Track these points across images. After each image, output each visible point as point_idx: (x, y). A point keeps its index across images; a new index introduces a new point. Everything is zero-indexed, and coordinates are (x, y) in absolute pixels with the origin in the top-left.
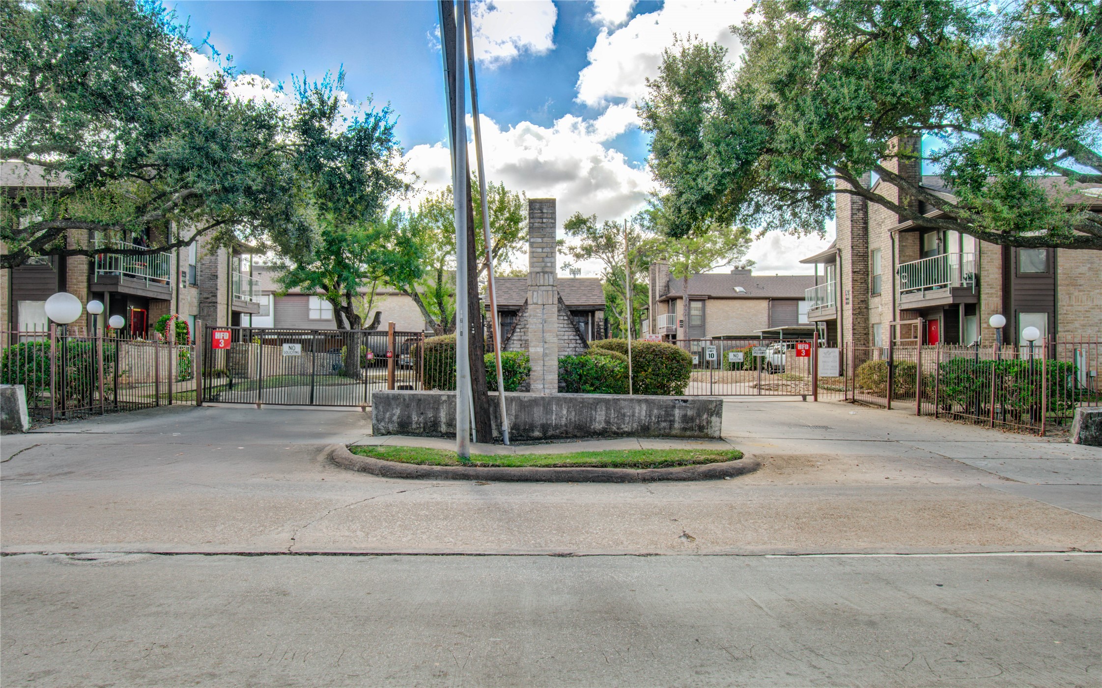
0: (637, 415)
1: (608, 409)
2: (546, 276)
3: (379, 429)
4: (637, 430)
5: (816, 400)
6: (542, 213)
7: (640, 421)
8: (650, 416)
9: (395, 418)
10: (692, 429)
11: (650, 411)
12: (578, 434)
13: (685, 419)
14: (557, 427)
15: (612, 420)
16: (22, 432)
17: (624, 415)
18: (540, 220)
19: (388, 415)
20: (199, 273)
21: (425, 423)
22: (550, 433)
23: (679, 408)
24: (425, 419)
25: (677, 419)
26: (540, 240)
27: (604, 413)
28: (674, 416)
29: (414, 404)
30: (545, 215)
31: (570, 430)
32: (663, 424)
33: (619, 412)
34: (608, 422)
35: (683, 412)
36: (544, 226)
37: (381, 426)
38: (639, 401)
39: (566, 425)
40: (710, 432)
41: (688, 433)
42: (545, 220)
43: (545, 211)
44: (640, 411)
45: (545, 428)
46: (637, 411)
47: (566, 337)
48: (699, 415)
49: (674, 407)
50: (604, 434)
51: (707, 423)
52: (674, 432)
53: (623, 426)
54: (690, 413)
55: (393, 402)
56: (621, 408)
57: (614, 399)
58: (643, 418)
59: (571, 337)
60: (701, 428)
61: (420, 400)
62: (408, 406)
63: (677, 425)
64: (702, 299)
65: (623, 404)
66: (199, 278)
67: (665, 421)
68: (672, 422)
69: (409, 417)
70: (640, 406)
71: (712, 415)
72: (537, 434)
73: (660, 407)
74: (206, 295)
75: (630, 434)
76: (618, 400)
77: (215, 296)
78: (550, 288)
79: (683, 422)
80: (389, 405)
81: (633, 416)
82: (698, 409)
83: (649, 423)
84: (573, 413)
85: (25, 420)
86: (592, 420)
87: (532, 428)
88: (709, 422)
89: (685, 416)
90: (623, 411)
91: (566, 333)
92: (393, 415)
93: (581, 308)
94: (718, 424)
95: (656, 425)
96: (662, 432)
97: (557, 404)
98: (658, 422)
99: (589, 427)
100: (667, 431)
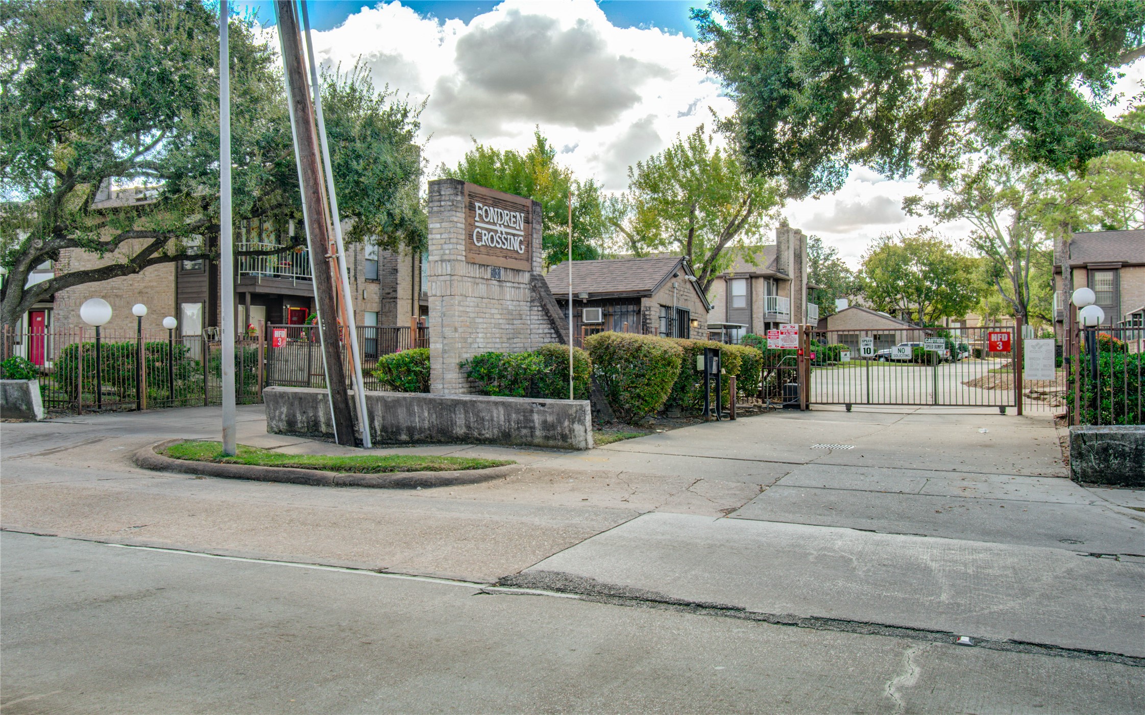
0: (495, 419)
1: (466, 412)
2: (444, 264)
3: (272, 428)
4: (498, 437)
5: (1020, 413)
6: (440, 195)
7: (499, 427)
8: (509, 422)
9: (283, 416)
10: (554, 438)
11: (509, 415)
12: (443, 439)
13: (546, 426)
14: (421, 431)
15: (472, 425)
16: (36, 421)
17: (483, 419)
18: (438, 204)
19: (277, 413)
20: (381, 268)
21: (308, 422)
22: (416, 437)
23: (538, 412)
24: (307, 418)
25: (537, 425)
26: (438, 225)
27: (463, 416)
28: (533, 421)
29: (296, 403)
30: (443, 198)
31: (434, 434)
32: (524, 431)
33: (478, 416)
34: (468, 427)
35: (542, 418)
36: (442, 209)
37: (274, 423)
38: (496, 403)
39: (429, 428)
40: (574, 442)
41: (551, 443)
42: (443, 203)
43: (443, 193)
44: (498, 415)
45: (411, 430)
46: (495, 415)
47: (541, 331)
48: (560, 422)
49: (532, 411)
50: (465, 440)
51: (570, 431)
52: (536, 441)
53: (483, 432)
54: (550, 419)
55: (280, 400)
56: (479, 411)
57: (471, 401)
58: (502, 423)
59: (546, 331)
60: (564, 437)
61: (301, 399)
62: (292, 404)
63: (538, 433)
64: (1116, 268)
65: (481, 406)
66: (381, 272)
67: (525, 427)
68: (533, 428)
69: (294, 416)
70: (497, 409)
71: (573, 422)
72: (404, 437)
73: (518, 411)
74: (387, 291)
75: (491, 442)
76: (475, 401)
77: (395, 291)
78: (448, 278)
79: (544, 429)
80: (277, 403)
81: (492, 420)
82: (558, 414)
83: (510, 429)
84: (434, 416)
85: (39, 410)
86: (453, 424)
87: (398, 431)
88: (572, 431)
89: (545, 422)
90: (481, 415)
91: (541, 326)
92: (281, 413)
93: (624, 295)
94: (583, 434)
95: (517, 432)
96: (524, 440)
97: (418, 405)
98: (518, 428)
99: (452, 432)
100: (529, 439)
